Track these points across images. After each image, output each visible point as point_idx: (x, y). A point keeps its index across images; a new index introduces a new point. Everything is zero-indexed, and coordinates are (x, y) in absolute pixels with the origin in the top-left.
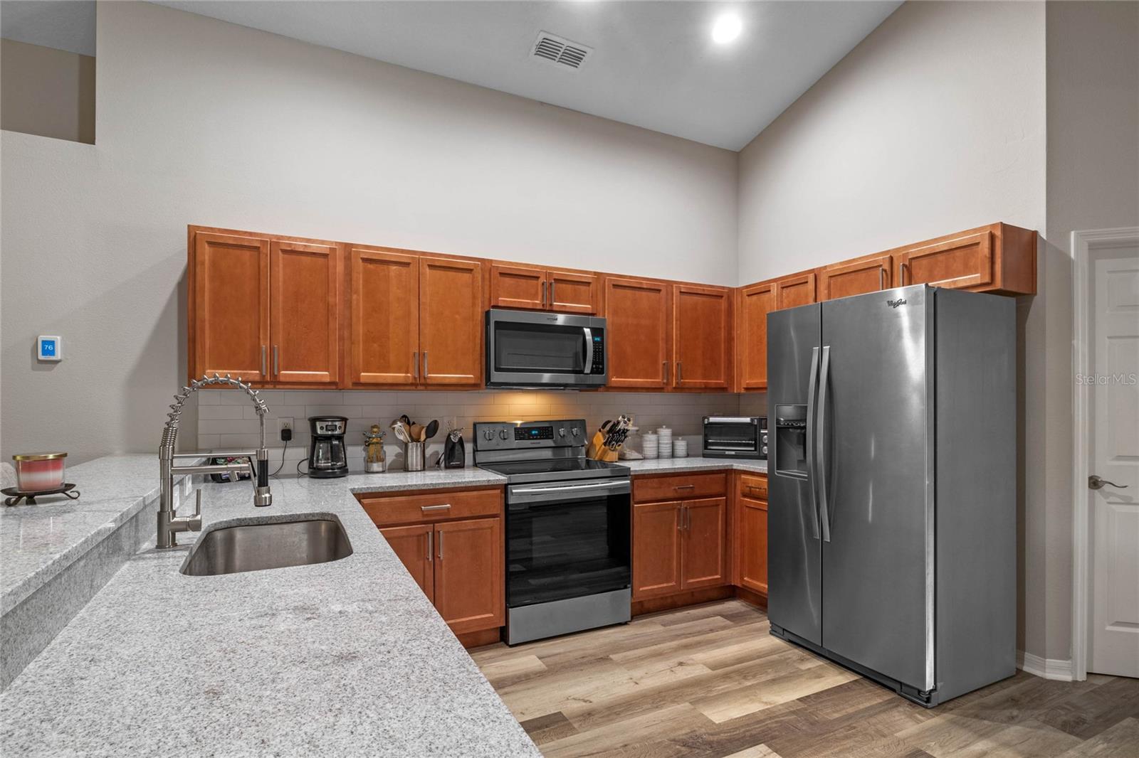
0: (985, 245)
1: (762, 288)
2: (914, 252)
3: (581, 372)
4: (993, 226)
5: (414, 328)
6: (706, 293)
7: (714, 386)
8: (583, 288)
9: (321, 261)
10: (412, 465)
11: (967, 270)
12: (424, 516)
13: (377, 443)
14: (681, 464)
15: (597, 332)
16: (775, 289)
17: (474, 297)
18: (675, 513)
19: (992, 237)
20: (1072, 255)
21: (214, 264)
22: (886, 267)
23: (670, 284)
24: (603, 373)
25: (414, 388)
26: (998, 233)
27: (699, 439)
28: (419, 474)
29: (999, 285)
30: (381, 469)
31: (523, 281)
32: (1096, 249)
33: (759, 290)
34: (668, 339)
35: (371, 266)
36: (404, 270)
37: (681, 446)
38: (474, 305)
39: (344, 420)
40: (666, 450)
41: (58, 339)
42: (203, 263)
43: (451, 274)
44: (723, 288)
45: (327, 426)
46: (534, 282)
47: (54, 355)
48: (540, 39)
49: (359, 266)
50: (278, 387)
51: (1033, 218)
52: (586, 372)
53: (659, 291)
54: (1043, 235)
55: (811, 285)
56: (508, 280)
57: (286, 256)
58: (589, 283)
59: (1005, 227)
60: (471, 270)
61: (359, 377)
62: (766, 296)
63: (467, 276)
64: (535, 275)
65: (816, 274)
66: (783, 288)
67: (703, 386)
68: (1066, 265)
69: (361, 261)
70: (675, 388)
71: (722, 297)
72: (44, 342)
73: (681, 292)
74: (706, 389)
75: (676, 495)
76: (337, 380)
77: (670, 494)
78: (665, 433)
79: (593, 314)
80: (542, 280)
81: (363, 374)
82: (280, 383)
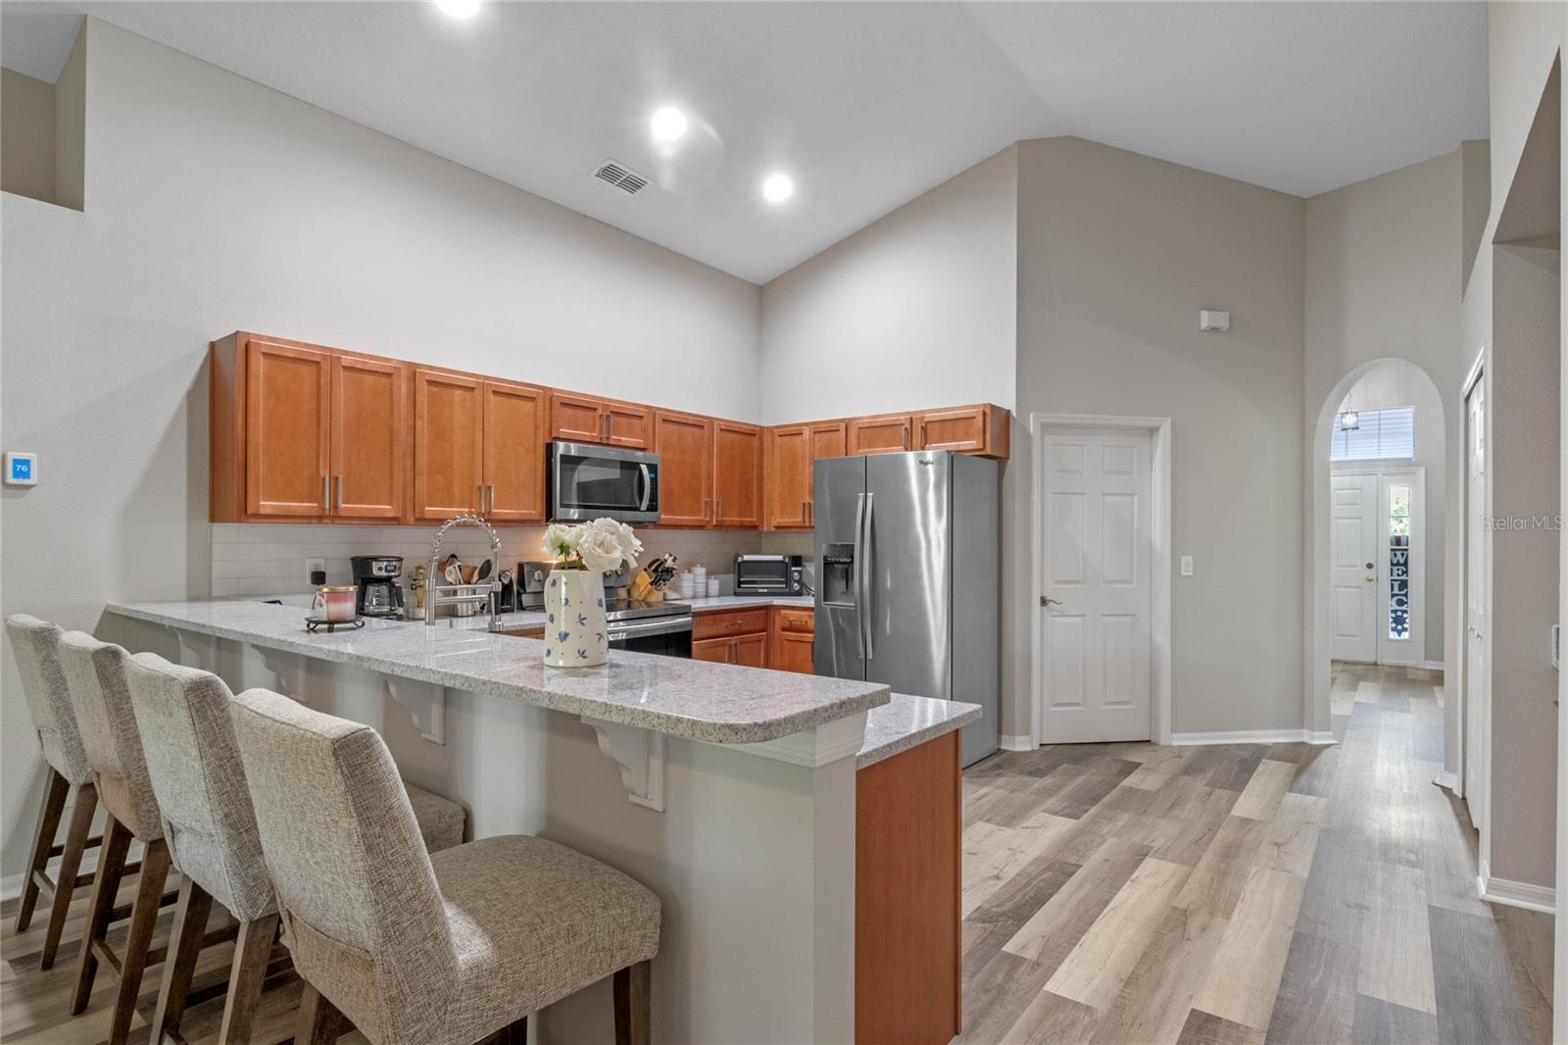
0: (980, 419)
1: (794, 430)
2: (929, 417)
3: (637, 509)
4: (985, 405)
5: (479, 459)
6: (742, 430)
7: (748, 524)
8: (636, 421)
9: (385, 380)
10: (462, 610)
11: (967, 437)
14: (714, 603)
15: (652, 468)
16: (807, 434)
17: (536, 428)
18: (727, 647)
19: (984, 414)
20: (1032, 432)
21: (269, 380)
22: (907, 426)
23: (711, 420)
24: (656, 511)
26: (988, 411)
27: (731, 578)
28: (470, 618)
29: (988, 451)
31: (581, 412)
32: (1046, 428)
33: (792, 432)
34: (710, 477)
35: (435, 389)
36: (468, 395)
37: (715, 585)
38: (536, 436)
39: (400, 559)
40: (701, 590)
41: (35, 459)
42: (257, 377)
43: (515, 401)
44: (756, 426)
45: (386, 567)
46: (592, 413)
47: (29, 477)
48: (607, 164)
49: (423, 389)
50: (336, 522)
51: (1008, 401)
52: (642, 509)
53: (702, 427)
54: (1014, 413)
55: (842, 433)
56: (568, 411)
57: (347, 373)
58: (642, 417)
59: (993, 408)
60: (533, 398)
61: (423, 511)
62: (797, 439)
63: (528, 405)
64: (594, 406)
65: (847, 423)
66: (815, 432)
67: (739, 524)
68: (1028, 437)
69: (425, 383)
70: (714, 526)
71: (754, 435)
72: (17, 462)
73: (721, 430)
74: (742, 527)
75: (726, 632)
76: (399, 515)
77: (722, 631)
78: (700, 571)
79: (647, 450)
80: (599, 412)
81: (427, 508)
82: (340, 517)
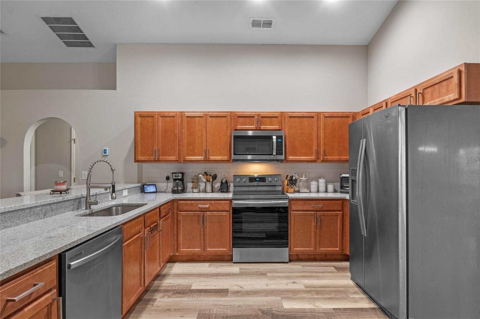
0: (456, 77)
1: (367, 111)
2: (426, 85)
3: (272, 154)
5: (204, 140)
6: (339, 116)
7: (344, 160)
8: (274, 119)
9: (173, 118)
10: (208, 190)
11: (448, 92)
12: (200, 209)
13: (196, 182)
15: (278, 137)
16: (371, 110)
17: (227, 127)
18: (313, 216)
21: (141, 123)
22: (414, 94)
23: (318, 114)
24: (283, 155)
25: (205, 162)
26: (463, 69)
28: (210, 194)
30: (197, 191)
31: (248, 119)
34: (318, 138)
35: (189, 119)
36: (201, 119)
37: (330, 187)
38: (227, 129)
39: (183, 174)
41: (107, 149)
42: (138, 123)
43: (219, 118)
45: (175, 176)
46: (252, 119)
47: (107, 154)
49: (185, 119)
50: (160, 162)
52: (274, 154)
53: (313, 117)
56: (241, 119)
57: (162, 118)
58: (278, 117)
59: (467, 65)
60: (226, 116)
61: (185, 158)
63: (224, 119)
64: (253, 116)
65: (386, 102)
66: (374, 110)
67: (338, 160)
69: (185, 117)
70: (322, 161)
71: (349, 117)
72: (104, 150)
73: (325, 117)
74: (340, 161)
75: (313, 209)
76: (178, 160)
77: (311, 209)
78: (322, 181)
79: (280, 130)
80: (256, 117)
81: (186, 157)
82: (160, 161)
